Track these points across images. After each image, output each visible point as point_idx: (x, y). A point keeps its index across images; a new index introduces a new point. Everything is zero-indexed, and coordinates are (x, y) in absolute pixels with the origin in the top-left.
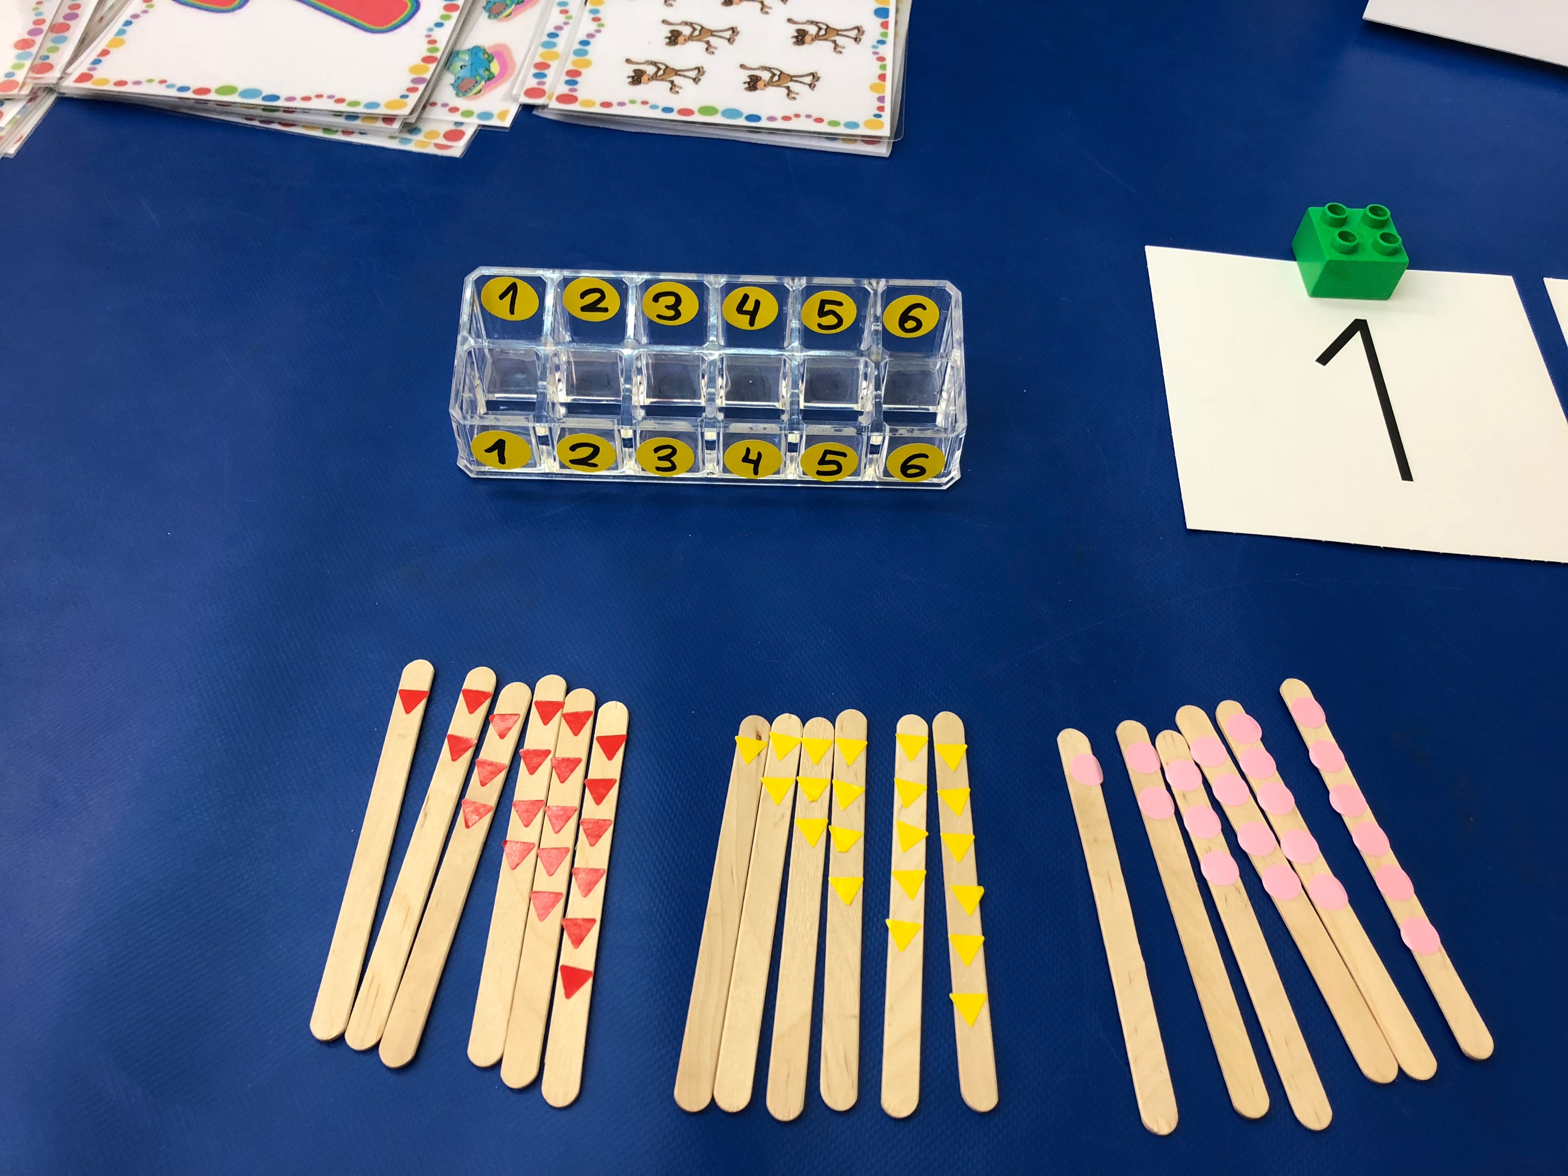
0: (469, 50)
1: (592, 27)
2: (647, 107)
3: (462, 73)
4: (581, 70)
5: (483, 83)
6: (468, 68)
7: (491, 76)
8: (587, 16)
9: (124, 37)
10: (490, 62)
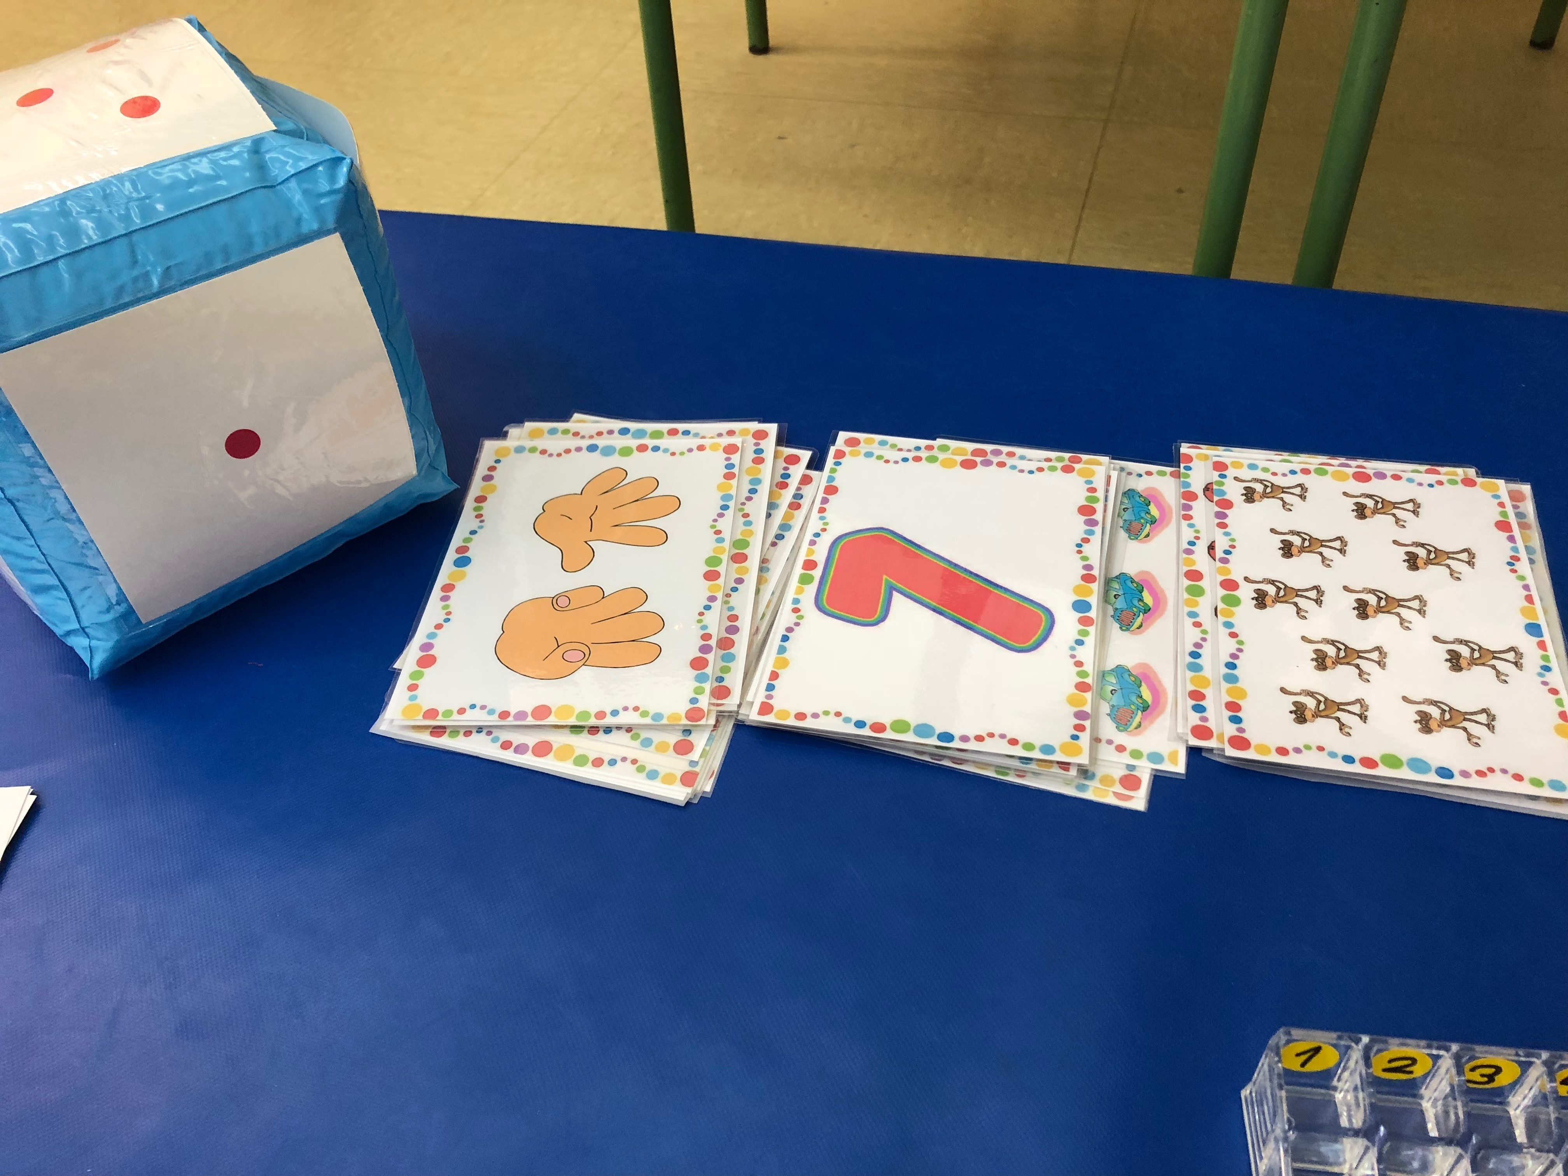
0: (1112, 670)
1: (1231, 645)
2: (1324, 754)
3: (1116, 700)
4: (1240, 702)
5: (1140, 713)
6: (1118, 694)
7: (1146, 705)
8: (1224, 632)
9: (786, 655)
10: (1140, 686)
